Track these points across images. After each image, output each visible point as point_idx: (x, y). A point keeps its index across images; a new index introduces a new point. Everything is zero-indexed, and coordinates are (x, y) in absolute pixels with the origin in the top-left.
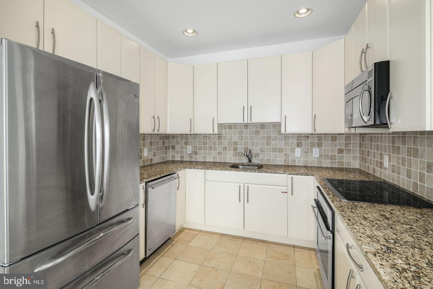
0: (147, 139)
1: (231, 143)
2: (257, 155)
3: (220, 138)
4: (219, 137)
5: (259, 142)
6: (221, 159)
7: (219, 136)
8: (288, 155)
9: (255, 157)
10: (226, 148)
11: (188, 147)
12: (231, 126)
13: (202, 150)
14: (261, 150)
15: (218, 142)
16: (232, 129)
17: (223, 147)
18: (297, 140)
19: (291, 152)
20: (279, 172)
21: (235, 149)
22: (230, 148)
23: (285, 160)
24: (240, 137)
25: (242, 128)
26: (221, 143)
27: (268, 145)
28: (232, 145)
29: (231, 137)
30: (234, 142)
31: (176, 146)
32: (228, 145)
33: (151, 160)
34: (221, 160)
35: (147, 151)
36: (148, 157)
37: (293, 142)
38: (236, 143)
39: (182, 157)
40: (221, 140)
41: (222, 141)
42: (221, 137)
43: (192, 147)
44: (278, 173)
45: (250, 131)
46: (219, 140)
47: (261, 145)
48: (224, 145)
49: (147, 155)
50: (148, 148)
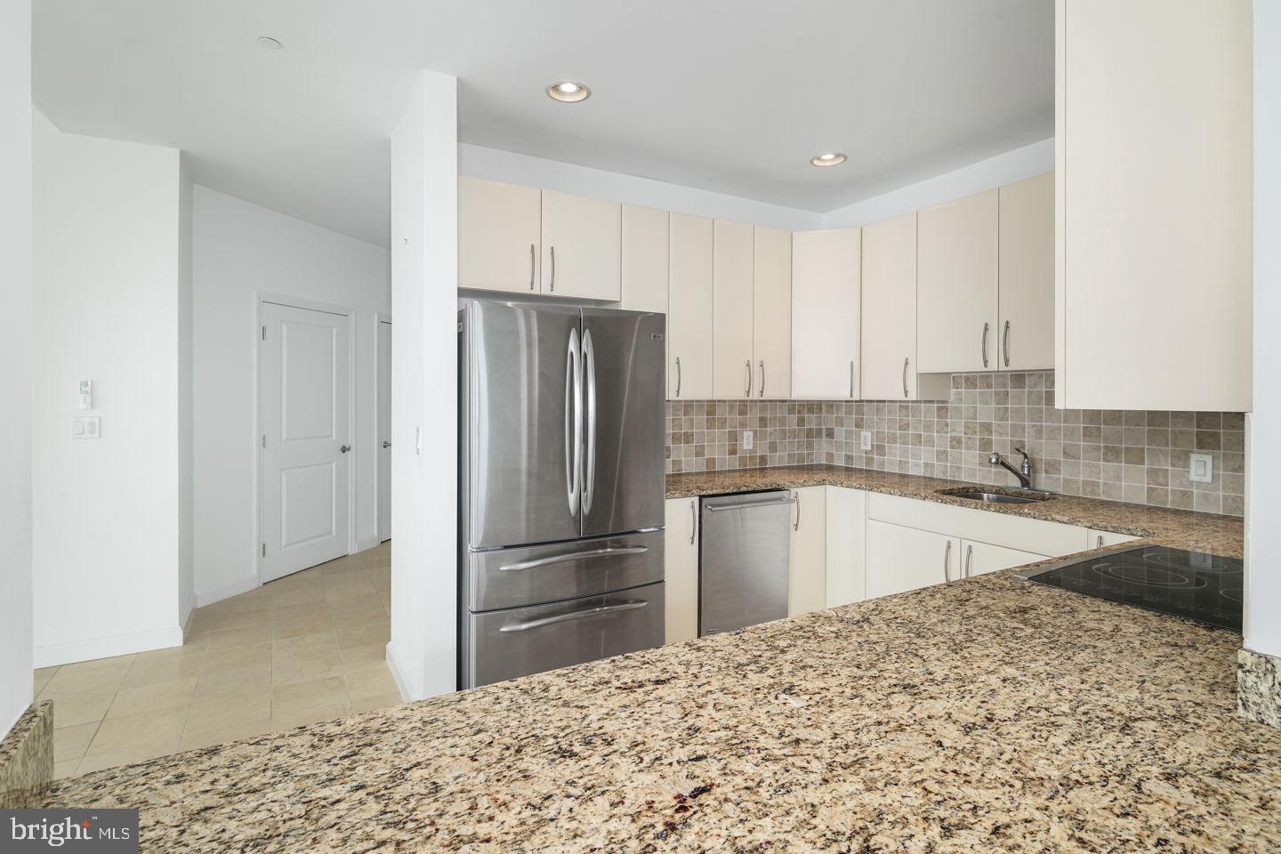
0: (751, 410)
1: (972, 426)
2: (1052, 467)
3: (944, 411)
4: (939, 409)
5: (1059, 429)
6: (947, 472)
7: (942, 408)
8: (1161, 474)
9: (1046, 472)
10: (959, 441)
11: (863, 433)
12: (975, 379)
13: (896, 442)
14: (1065, 453)
15: (938, 422)
16: (975, 386)
17: (951, 437)
18: (1198, 427)
19: (1173, 465)
20: (1058, 517)
21: (986, 445)
22: (969, 442)
23: (1150, 490)
24: (999, 409)
25: (1004, 386)
26: (947, 425)
27: (1088, 438)
28: (976, 432)
29: (972, 410)
30: (982, 425)
31: (837, 430)
32: (965, 433)
33: (763, 459)
34: (945, 473)
35: (751, 437)
36: (754, 451)
37: (1182, 433)
38: (987, 428)
39: (849, 458)
40: (946, 417)
41: (949, 421)
42: (947, 408)
43: (872, 433)
44: (1052, 520)
45: (1030, 392)
46: (939, 416)
47: (1065, 436)
48: (954, 430)
49: (751, 447)
50: (755, 432)
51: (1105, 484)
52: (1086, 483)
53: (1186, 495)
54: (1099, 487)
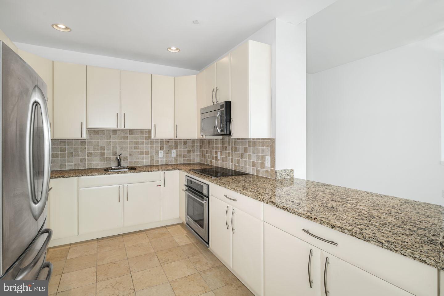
1: (97, 148)
2: (126, 159)
3: (84, 143)
4: (82, 142)
5: (128, 147)
6: (86, 166)
7: (83, 142)
8: (153, 157)
9: (124, 160)
10: (91, 154)
12: (98, 131)
13: (58, 157)
14: (129, 154)
15: (81, 147)
16: (98, 134)
17: (87, 153)
18: (160, 144)
19: (155, 154)
21: (102, 154)
22: (96, 154)
23: (151, 161)
24: (108, 142)
25: (109, 134)
26: (85, 148)
27: (135, 149)
28: (98, 150)
29: (97, 142)
30: (101, 147)
32: (94, 151)
34: (85, 166)
37: (157, 146)
38: (103, 148)
40: (85, 145)
41: (86, 147)
42: (85, 142)
45: (118, 136)
46: (82, 145)
47: (129, 149)
48: (89, 150)
51: (140, 161)
52: (135, 162)
53: (158, 161)
54: (138, 163)
